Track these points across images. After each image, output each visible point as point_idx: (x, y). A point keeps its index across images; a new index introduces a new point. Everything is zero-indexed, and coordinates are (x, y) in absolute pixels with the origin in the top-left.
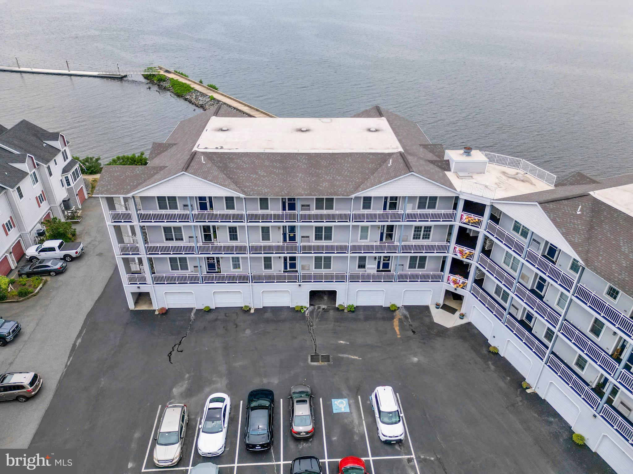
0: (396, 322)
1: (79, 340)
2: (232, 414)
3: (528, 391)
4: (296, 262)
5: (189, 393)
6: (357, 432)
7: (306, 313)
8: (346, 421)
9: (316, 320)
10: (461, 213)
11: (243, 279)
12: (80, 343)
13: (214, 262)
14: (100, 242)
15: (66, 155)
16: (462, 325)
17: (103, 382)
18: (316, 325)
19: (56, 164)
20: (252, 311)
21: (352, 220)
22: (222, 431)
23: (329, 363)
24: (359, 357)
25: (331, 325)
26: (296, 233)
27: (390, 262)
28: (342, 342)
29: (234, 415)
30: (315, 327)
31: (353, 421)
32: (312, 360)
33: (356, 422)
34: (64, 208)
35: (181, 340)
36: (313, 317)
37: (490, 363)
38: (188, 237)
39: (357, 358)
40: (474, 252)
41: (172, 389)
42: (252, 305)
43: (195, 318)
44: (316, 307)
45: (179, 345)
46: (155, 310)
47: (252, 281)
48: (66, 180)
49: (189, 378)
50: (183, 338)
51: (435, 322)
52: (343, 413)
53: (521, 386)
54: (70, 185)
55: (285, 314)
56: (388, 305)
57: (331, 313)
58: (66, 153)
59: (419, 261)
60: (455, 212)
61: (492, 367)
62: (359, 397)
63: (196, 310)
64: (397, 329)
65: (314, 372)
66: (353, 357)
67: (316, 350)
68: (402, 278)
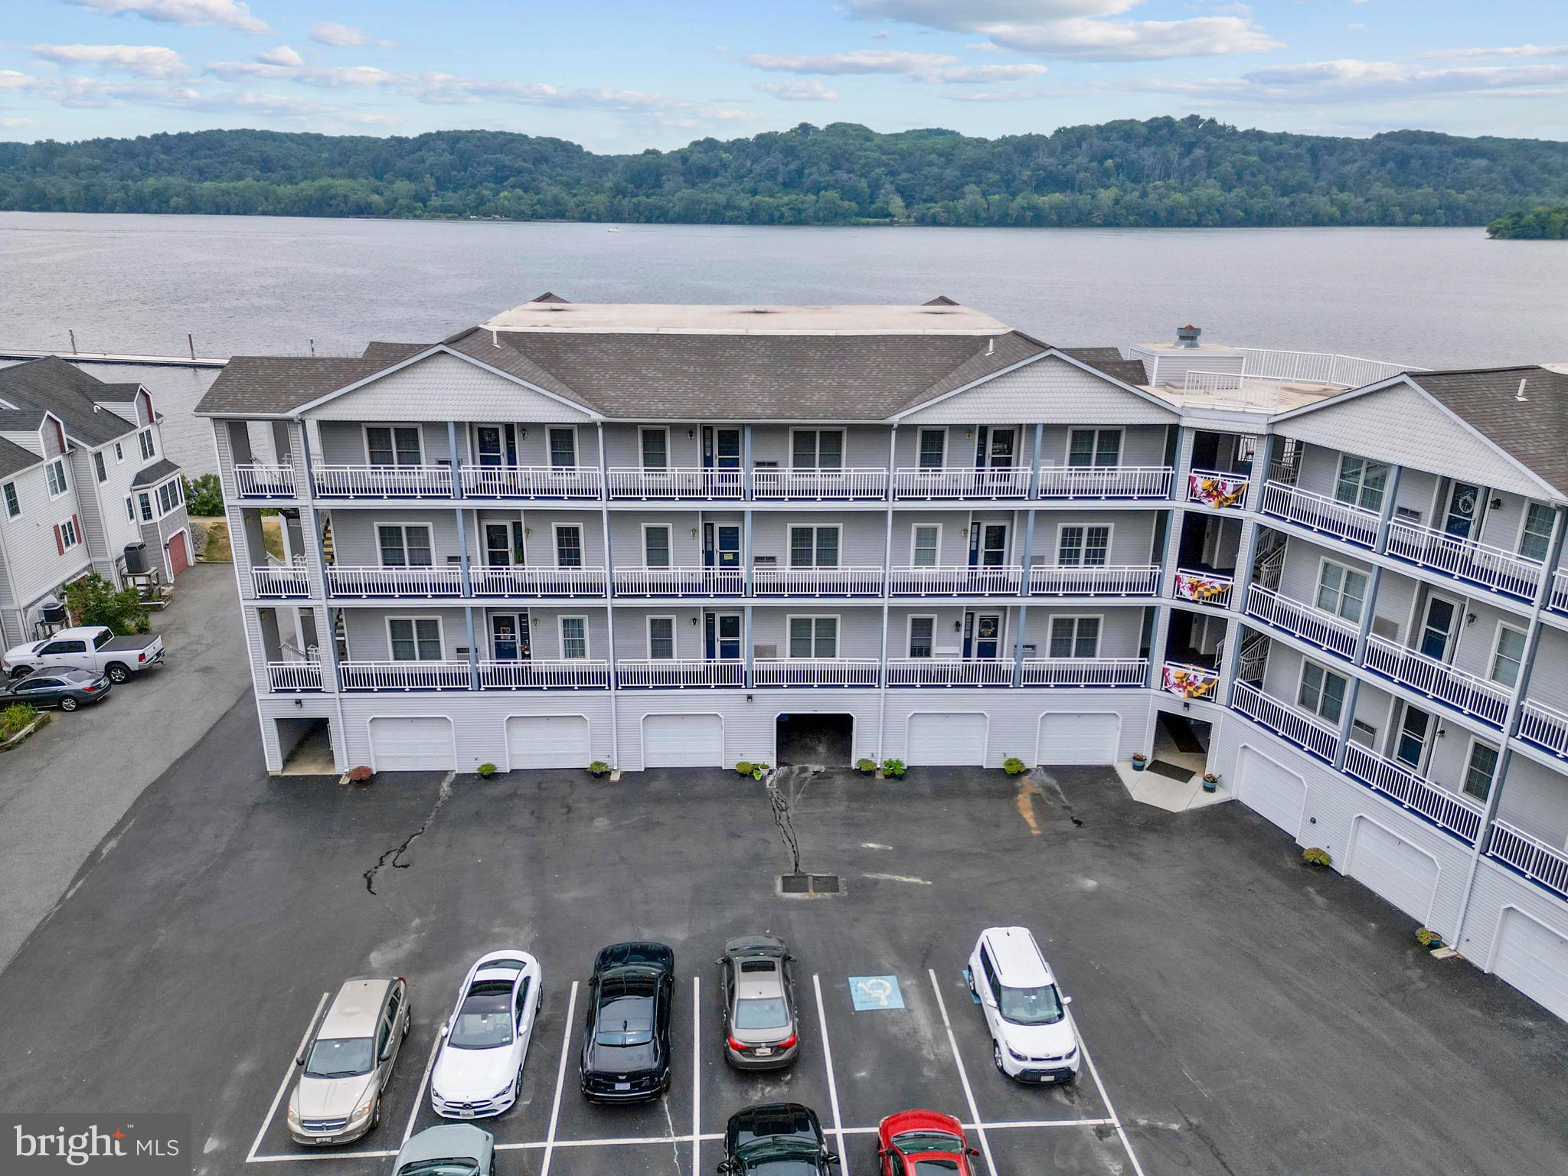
0: (1024, 802)
1: (113, 844)
2: (545, 1013)
3: (1438, 954)
4: (740, 639)
5: (418, 963)
6: (932, 1057)
7: (768, 782)
8: (894, 1030)
9: (795, 798)
10: (1189, 474)
11: (593, 681)
12: (112, 850)
13: (513, 638)
14: (209, 646)
15: (151, 446)
16: (1212, 807)
17: (164, 936)
18: (796, 806)
19: (120, 457)
20: (615, 777)
21: (894, 497)
22: (510, 1042)
23: (837, 894)
24: (923, 880)
25: (841, 808)
26: (740, 551)
27: (998, 639)
28: (871, 845)
29: (551, 1017)
30: (793, 811)
31: (915, 1031)
32: (786, 888)
33: (926, 1031)
34: (126, 570)
35: (406, 840)
36: (788, 791)
37: (1311, 890)
38: (446, 559)
39: (918, 880)
40: (1230, 583)
41: (368, 954)
42: (616, 762)
43: (450, 793)
44: (796, 768)
45: (401, 851)
46: (339, 777)
47: (617, 686)
48: (142, 505)
49: (419, 930)
50: (413, 836)
51: (1135, 799)
52: (883, 1012)
53: (1415, 942)
54: (150, 517)
55: (708, 784)
56: (998, 763)
57: (839, 781)
58: (150, 439)
59: (1078, 636)
60: (1171, 472)
61: (1320, 900)
62: (931, 972)
63: (457, 775)
64: (1029, 816)
65: (793, 915)
66: (905, 879)
67: (796, 865)
68: (1036, 680)
